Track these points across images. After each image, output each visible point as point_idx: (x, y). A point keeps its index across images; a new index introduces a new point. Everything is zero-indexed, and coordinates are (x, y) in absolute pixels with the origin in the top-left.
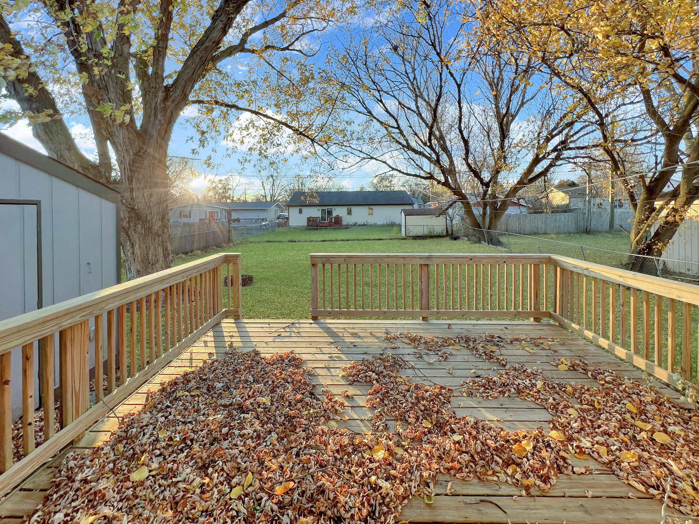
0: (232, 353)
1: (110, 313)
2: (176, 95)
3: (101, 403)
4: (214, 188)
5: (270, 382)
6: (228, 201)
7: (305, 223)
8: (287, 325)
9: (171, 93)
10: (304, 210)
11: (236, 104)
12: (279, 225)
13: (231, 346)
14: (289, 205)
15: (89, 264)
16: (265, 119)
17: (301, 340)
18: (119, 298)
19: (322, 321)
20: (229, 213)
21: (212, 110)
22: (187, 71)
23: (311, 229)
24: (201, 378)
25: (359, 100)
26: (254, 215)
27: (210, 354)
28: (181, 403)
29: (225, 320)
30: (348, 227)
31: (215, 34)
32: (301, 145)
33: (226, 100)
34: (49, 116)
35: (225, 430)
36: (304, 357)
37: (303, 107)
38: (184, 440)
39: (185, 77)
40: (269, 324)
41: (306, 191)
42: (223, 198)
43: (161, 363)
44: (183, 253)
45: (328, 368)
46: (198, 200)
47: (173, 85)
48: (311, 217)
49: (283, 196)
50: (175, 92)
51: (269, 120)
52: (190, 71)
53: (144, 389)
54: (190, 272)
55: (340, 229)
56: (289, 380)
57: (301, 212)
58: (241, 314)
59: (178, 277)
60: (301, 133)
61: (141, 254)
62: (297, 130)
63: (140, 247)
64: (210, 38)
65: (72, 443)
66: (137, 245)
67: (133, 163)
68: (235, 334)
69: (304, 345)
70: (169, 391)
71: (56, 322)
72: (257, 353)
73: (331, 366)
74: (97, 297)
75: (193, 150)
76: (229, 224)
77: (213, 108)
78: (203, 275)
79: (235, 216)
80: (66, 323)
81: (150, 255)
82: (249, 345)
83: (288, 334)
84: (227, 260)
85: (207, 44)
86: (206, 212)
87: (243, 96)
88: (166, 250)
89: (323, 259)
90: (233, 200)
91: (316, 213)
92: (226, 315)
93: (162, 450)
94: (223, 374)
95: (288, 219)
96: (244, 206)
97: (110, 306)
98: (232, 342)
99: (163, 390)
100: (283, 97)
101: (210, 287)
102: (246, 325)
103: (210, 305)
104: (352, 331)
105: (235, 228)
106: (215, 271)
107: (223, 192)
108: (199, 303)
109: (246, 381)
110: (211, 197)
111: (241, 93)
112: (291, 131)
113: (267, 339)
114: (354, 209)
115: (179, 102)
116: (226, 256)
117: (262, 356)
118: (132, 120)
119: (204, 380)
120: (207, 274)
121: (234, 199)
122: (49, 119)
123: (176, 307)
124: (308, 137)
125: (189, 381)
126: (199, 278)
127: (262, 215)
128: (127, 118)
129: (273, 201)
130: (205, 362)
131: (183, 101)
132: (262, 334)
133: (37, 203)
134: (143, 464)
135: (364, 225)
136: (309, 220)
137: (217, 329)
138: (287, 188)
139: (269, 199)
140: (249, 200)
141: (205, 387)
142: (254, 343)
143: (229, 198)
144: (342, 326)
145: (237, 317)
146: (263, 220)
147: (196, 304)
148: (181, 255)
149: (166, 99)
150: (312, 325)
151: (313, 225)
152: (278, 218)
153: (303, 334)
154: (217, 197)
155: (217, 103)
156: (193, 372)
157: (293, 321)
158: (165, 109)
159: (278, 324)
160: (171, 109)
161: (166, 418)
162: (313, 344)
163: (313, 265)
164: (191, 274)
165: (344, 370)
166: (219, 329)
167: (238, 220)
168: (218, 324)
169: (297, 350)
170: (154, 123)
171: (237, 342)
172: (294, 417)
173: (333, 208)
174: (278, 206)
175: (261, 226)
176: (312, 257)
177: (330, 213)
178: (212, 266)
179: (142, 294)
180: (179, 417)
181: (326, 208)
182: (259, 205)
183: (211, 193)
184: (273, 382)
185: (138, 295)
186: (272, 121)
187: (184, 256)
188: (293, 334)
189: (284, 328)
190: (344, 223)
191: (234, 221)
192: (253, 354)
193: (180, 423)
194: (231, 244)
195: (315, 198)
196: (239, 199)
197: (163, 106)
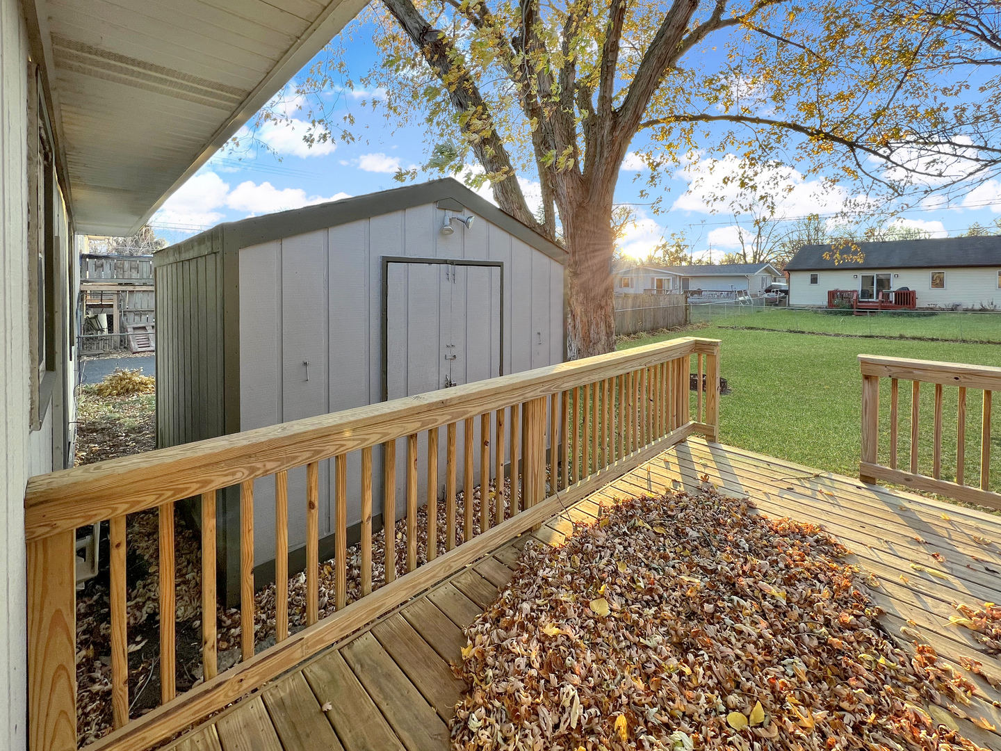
0: (707, 492)
1: (564, 393)
2: (626, 119)
3: (555, 497)
4: (664, 246)
5: (781, 565)
6: (684, 264)
7: (823, 301)
8: (805, 476)
9: (620, 119)
10: (822, 276)
11: (705, 112)
12: (771, 303)
13: (705, 479)
14: (790, 269)
15: (539, 334)
16: (754, 125)
17: (836, 510)
18: (573, 378)
19: (887, 490)
20: (685, 281)
21: (670, 131)
22: (640, 83)
23: (836, 313)
24: (665, 512)
25: (983, 37)
26: (726, 285)
27: (674, 481)
28: (641, 537)
29: (692, 438)
30: (931, 312)
31: (679, 17)
32: (824, 157)
33: (691, 111)
34: (505, 173)
35: (709, 608)
36: (851, 547)
37: (833, 86)
38: (650, 591)
39: (638, 92)
40: (769, 463)
41: (827, 242)
42: (675, 259)
43: (613, 472)
44: (624, 334)
45: (917, 593)
46: (642, 263)
47: (622, 107)
48: (836, 291)
49: (777, 254)
50: (625, 117)
51: (761, 125)
52: (644, 81)
53: (595, 497)
54: (648, 359)
55: (910, 315)
56: (821, 576)
57: (814, 280)
58: (716, 434)
59: (634, 363)
60: (827, 136)
61: (582, 328)
62: (819, 132)
63: (582, 321)
64: (672, 24)
65: (530, 530)
66: (578, 318)
67: (576, 216)
68: (709, 464)
69: (847, 523)
70: (626, 512)
71: (520, 392)
72: (751, 507)
73: (923, 589)
74: (555, 372)
75: (642, 192)
76: (686, 298)
77: (671, 128)
78: (665, 366)
79: (693, 286)
80: (530, 395)
81: (592, 331)
82: (736, 488)
83: (809, 493)
84: (698, 347)
85: (668, 34)
86: (653, 279)
87: (716, 98)
88: (610, 327)
89: (894, 370)
90: (691, 262)
91: (850, 283)
92: (695, 429)
93: (623, 590)
94: (697, 519)
95: (787, 292)
96: (709, 271)
97: (565, 385)
98: (707, 475)
99: (617, 508)
100: (788, 80)
101: (673, 385)
102: (727, 455)
103: (672, 412)
104: (977, 534)
105: (696, 305)
106: (680, 362)
107: (677, 251)
108: (658, 404)
109: (737, 546)
110: (660, 258)
111: (714, 93)
112: (803, 137)
113: (767, 489)
114: (950, 276)
115: (629, 129)
116: (696, 343)
117: (762, 514)
118: (576, 164)
119: (669, 516)
120: (670, 364)
121: (693, 261)
122: (505, 176)
123: (631, 404)
124: (841, 141)
125: (650, 510)
126: (659, 370)
127: (739, 286)
128: (571, 162)
129: (758, 264)
130: (668, 491)
131: (635, 124)
132: (757, 478)
133: (500, 265)
134: (602, 596)
135: (983, 310)
136: (832, 294)
137: (681, 448)
138: (786, 240)
139: (750, 259)
140: (717, 263)
141: (673, 528)
142: (745, 489)
143: (685, 260)
144: (943, 515)
145: (711, 439)
146: (740, 292)
147: (655, 404)
148: (622, 336)
149: (614, 128)
150: (860, 492)
151: (840, 305)
152: (768, 291)
153: (842, 503)
154: (667, 259)
155: (677, 118)
156: (653, 500)
157: (817, 472)
158: (612, 142)
159: (788, 469)
160: (619, 140)
161: (625, 548)
162: (867, 527)
163: (867, 377)
164: (650, 362)
165: (964, 612)
166: (684, 449)
167: (699, 292)
168: (682, 441)
169: (832, 529)
170: (600, 163)
171: (715, 479)
172: (840, 652)
173: (892, 273)
174: (768, 270)
175: (737, 303)
176: (864, 362)
177: (883, 283)
178: (676, 355)
179: (596, 377)
180: (640, 555)
181: (874, 273)
182: (735, 270)
183: (660, 253)
184: (787, 566)
185: (592, 377)
186: (767, 127)
187: (626, 338)
188: (820, 496)
189: (798, 479)
190: (921, 302)
191: (693, 293)
192: (744, 505)
193: (643, 564)
194: (689, 327)
195: (855, 253)
196: (700, 261)
197: (610, 138)
